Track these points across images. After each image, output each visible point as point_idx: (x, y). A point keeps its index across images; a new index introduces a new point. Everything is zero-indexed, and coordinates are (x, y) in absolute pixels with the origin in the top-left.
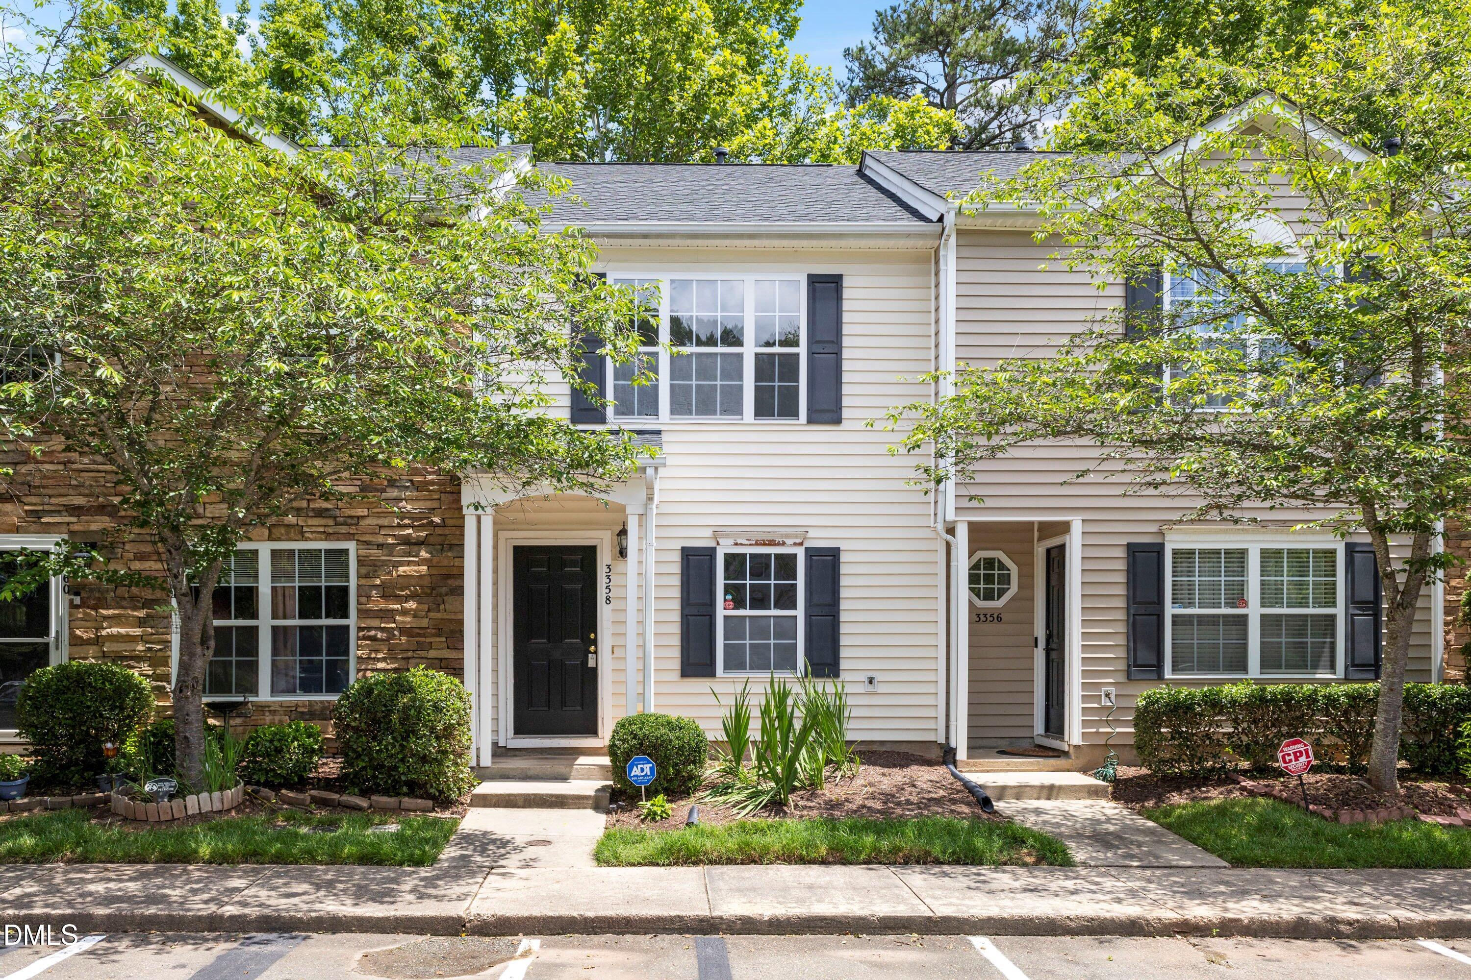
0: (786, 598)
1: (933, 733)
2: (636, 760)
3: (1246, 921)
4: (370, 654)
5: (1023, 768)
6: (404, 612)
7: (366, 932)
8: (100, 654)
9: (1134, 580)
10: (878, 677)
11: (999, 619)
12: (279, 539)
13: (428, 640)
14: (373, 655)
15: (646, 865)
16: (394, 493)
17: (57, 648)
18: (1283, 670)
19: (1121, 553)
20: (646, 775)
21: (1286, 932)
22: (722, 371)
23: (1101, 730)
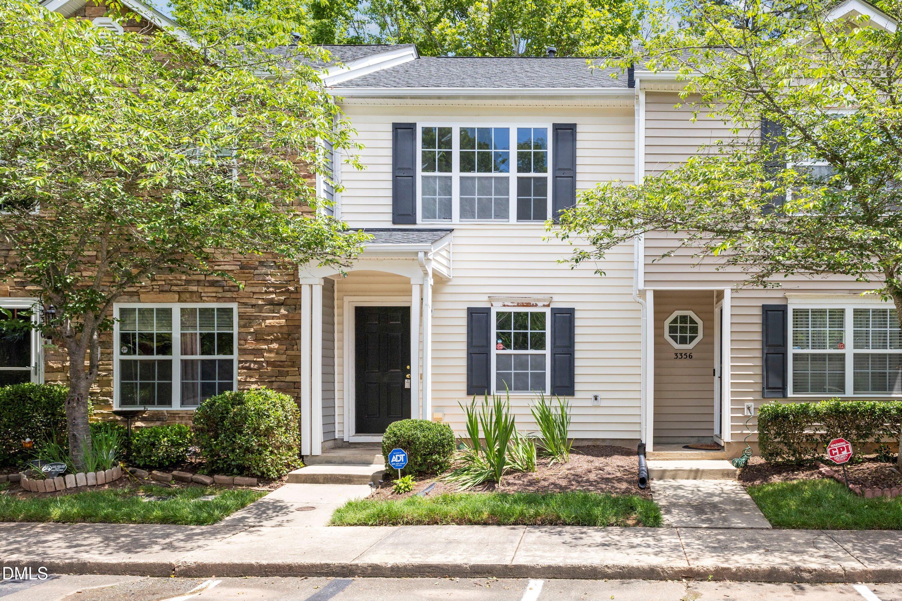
0: (539, 343)
1: (638, 433)
2: (395, 451)
3: (734, 570)
4: (246, 379)
5: (692, 457)
6: (270, 351)
7: (104, 573)
8: (66, 379)
9: (767, 330)
10: (601, 395)
11: (691, 357)
12: (185, 301)
13: (286, 369)
14: (248, 380)
15: (360, 525)
16: (264, 270)
17: (36, 374)
18: (870, 392)
19: (759, 311)
20: (401, 462)
21: (763, 577)
22: (495, 188)
23: (744, 432)
